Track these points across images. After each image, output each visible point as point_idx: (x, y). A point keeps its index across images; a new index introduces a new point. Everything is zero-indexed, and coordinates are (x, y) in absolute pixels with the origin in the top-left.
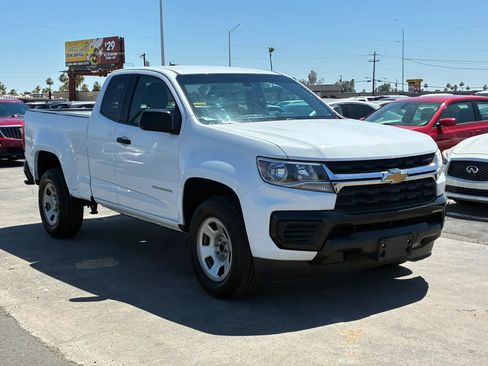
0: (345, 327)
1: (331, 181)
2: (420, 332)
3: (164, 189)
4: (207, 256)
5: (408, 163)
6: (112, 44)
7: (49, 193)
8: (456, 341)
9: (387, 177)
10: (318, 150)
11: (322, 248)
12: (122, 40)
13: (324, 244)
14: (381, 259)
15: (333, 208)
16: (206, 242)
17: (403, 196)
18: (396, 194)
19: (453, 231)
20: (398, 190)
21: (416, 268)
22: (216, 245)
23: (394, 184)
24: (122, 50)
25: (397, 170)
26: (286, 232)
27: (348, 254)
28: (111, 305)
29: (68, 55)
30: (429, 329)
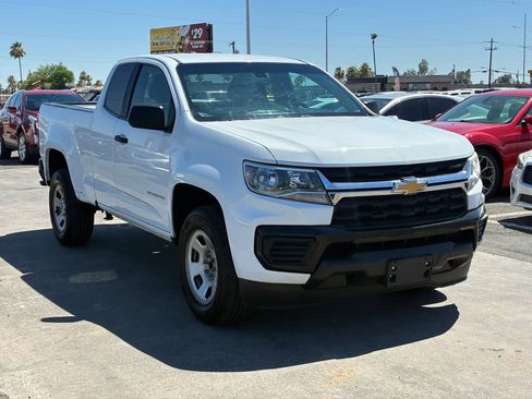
0: (335, 366)
1: (327, 191)
2: (424, 375)
3: (157, 196)
4: (196, 274)
5: (427, 170)
6: (199, 32)
7: (59, 196)
8: (463, 389)
9: (399, 187)
10: (313, 154)
11: (316, 270)
12: (210, 26)
13: (318, 266)
14: (389, 285)
15: (329, 223)
16: (195, 259)
17: (422, 210)
18: (411, 207)
19: (518, 248)
20: (414, 202)
21: (452, 294)
22: (205, 262)
23: (408, 196)
24: (210, 38)
25: (413, 179)
26: (272, 250)
27: (352, 278)
28: (84, 327)
29: (153, 44)
30: (436, 372)
